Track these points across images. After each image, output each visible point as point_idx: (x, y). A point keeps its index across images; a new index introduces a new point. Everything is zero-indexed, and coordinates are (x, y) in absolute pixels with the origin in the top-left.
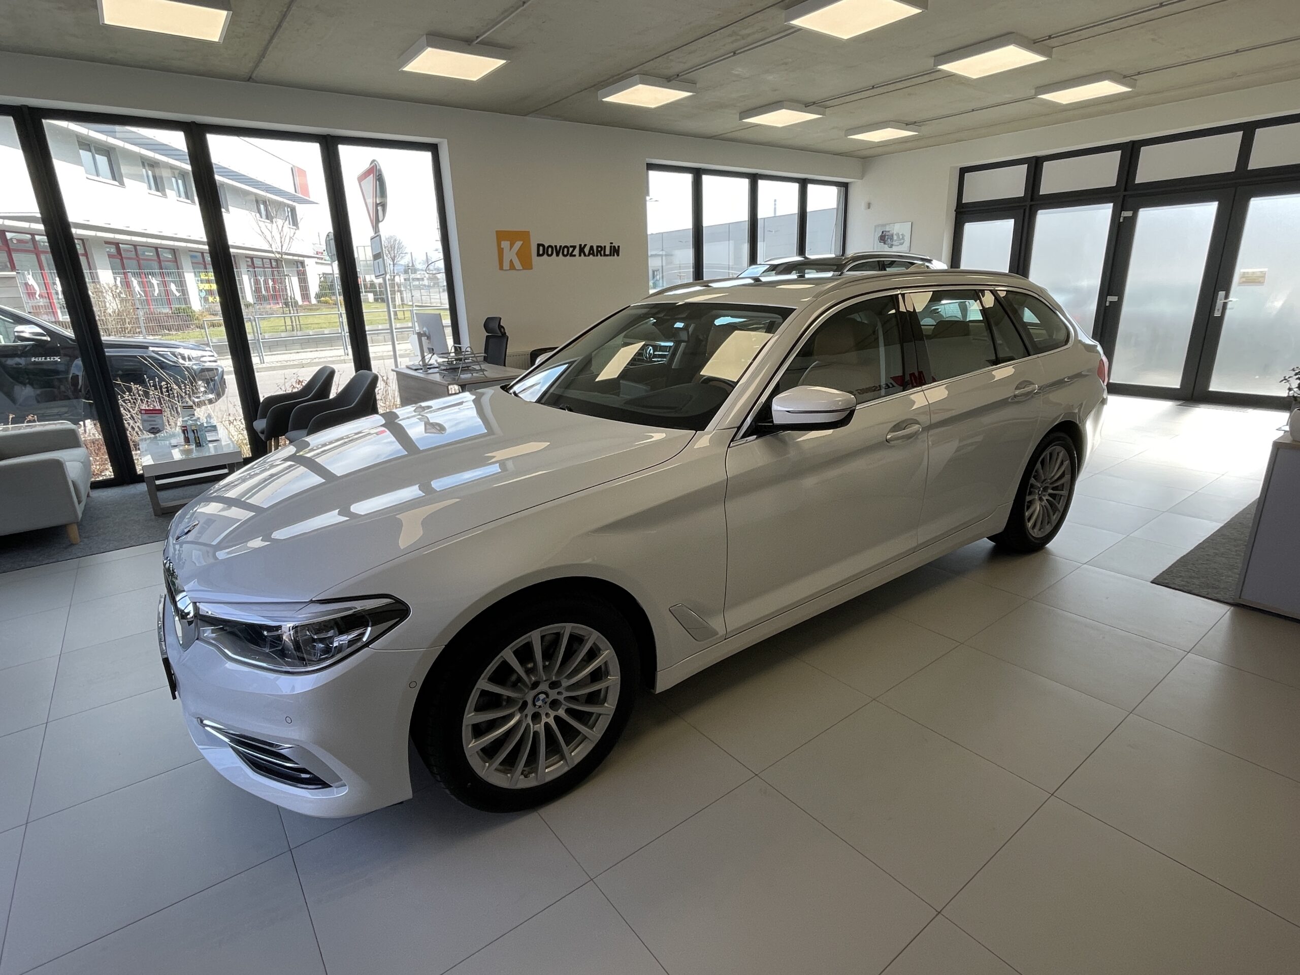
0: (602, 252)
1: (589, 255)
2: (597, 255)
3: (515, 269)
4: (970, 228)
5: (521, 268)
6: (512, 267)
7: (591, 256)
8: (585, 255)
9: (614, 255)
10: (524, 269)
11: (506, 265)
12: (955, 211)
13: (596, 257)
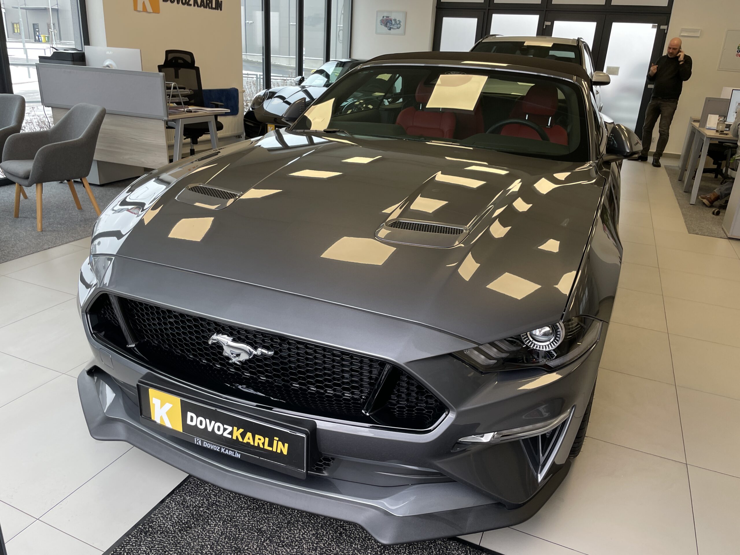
0: (210, 5)
1: (200, 7)
2: (206, 8)
3: (147, 12)
4: (447, 21)
5: (152, 11)
6: (145, 10)
7: (202, 7)
8: (198, 6)
9: (218, 9)
10: (153, 13)
11: (140, 7)
12: (436, 7)
13: (205, 9)
